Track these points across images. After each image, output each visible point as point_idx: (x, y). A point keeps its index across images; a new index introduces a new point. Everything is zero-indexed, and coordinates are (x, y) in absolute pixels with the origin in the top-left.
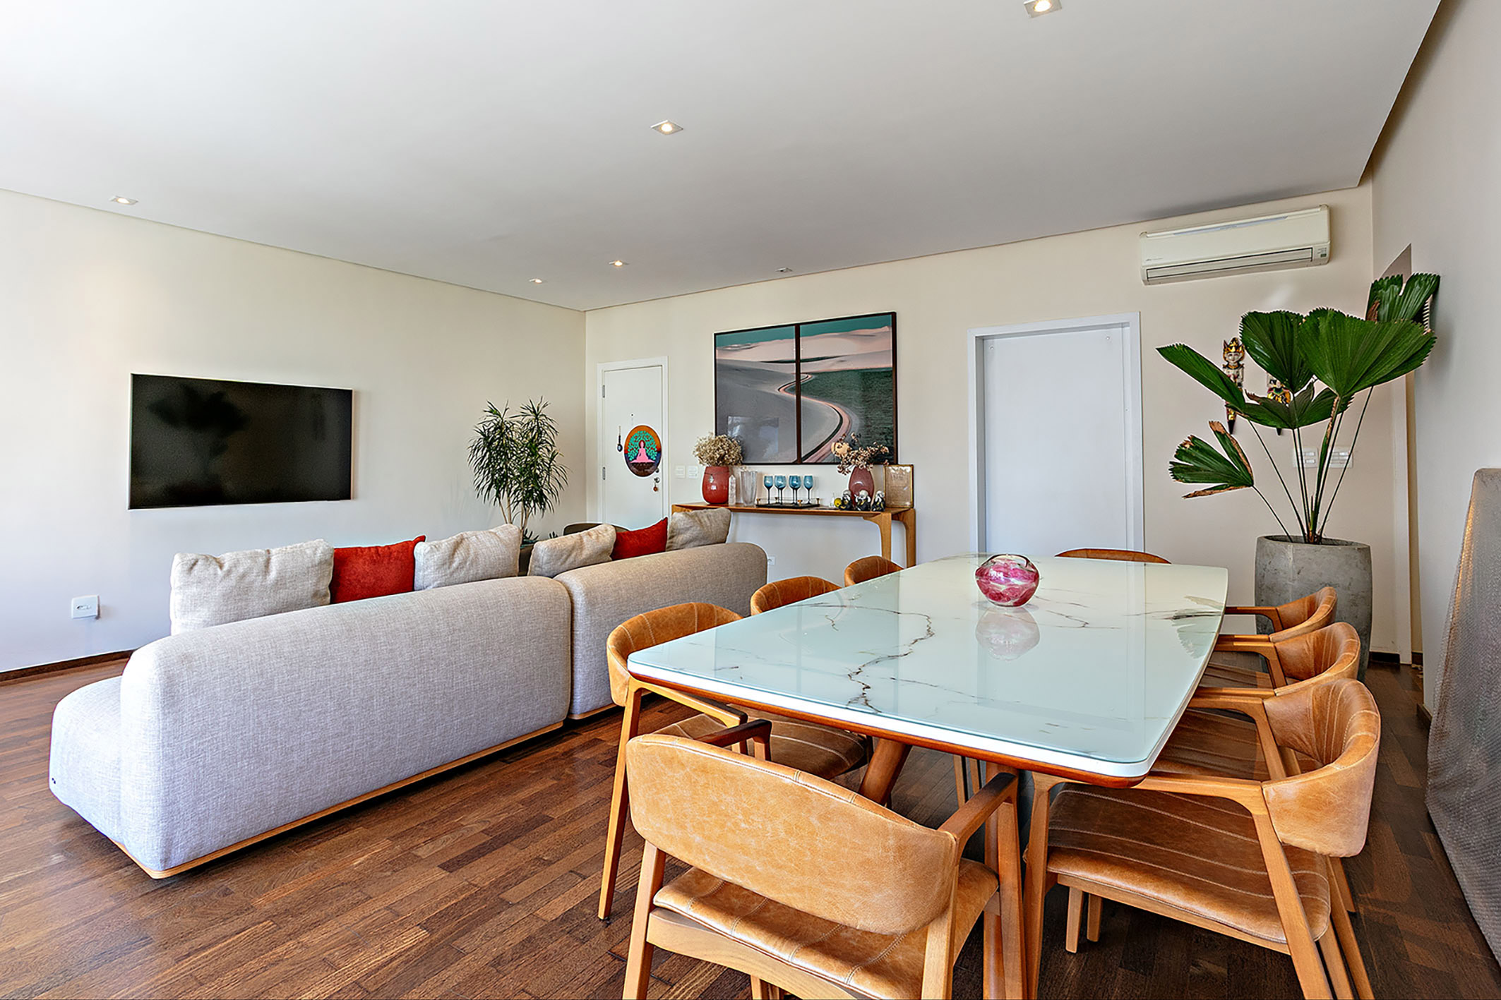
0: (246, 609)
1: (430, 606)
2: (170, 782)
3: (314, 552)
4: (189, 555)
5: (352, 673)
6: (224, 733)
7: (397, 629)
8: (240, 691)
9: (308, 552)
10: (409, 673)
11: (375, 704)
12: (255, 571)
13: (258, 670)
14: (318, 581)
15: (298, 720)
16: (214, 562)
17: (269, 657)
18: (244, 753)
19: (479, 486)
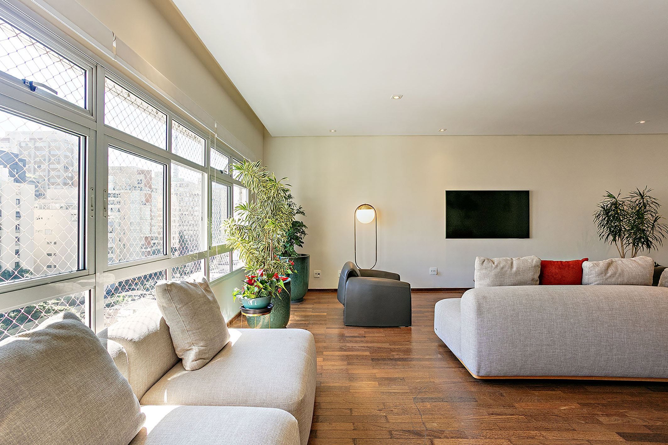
0: (503, 281)
1: (596, 294)
2: (480, 343)
3: (532, 261)
4: (481, 257)
5: (555, 318)
6: (499, 331)
7: (578, 302)
8: (505, 315)
9: (529, 260)
10: (585, 325)
11: (567, 335)
12: (507, 266)
13: (512, 308)
14: (534, 274)
15: (530, 334)
16: (491, 261)
17: (517, 303)
18: (507, 341)
19: (600, 235)
